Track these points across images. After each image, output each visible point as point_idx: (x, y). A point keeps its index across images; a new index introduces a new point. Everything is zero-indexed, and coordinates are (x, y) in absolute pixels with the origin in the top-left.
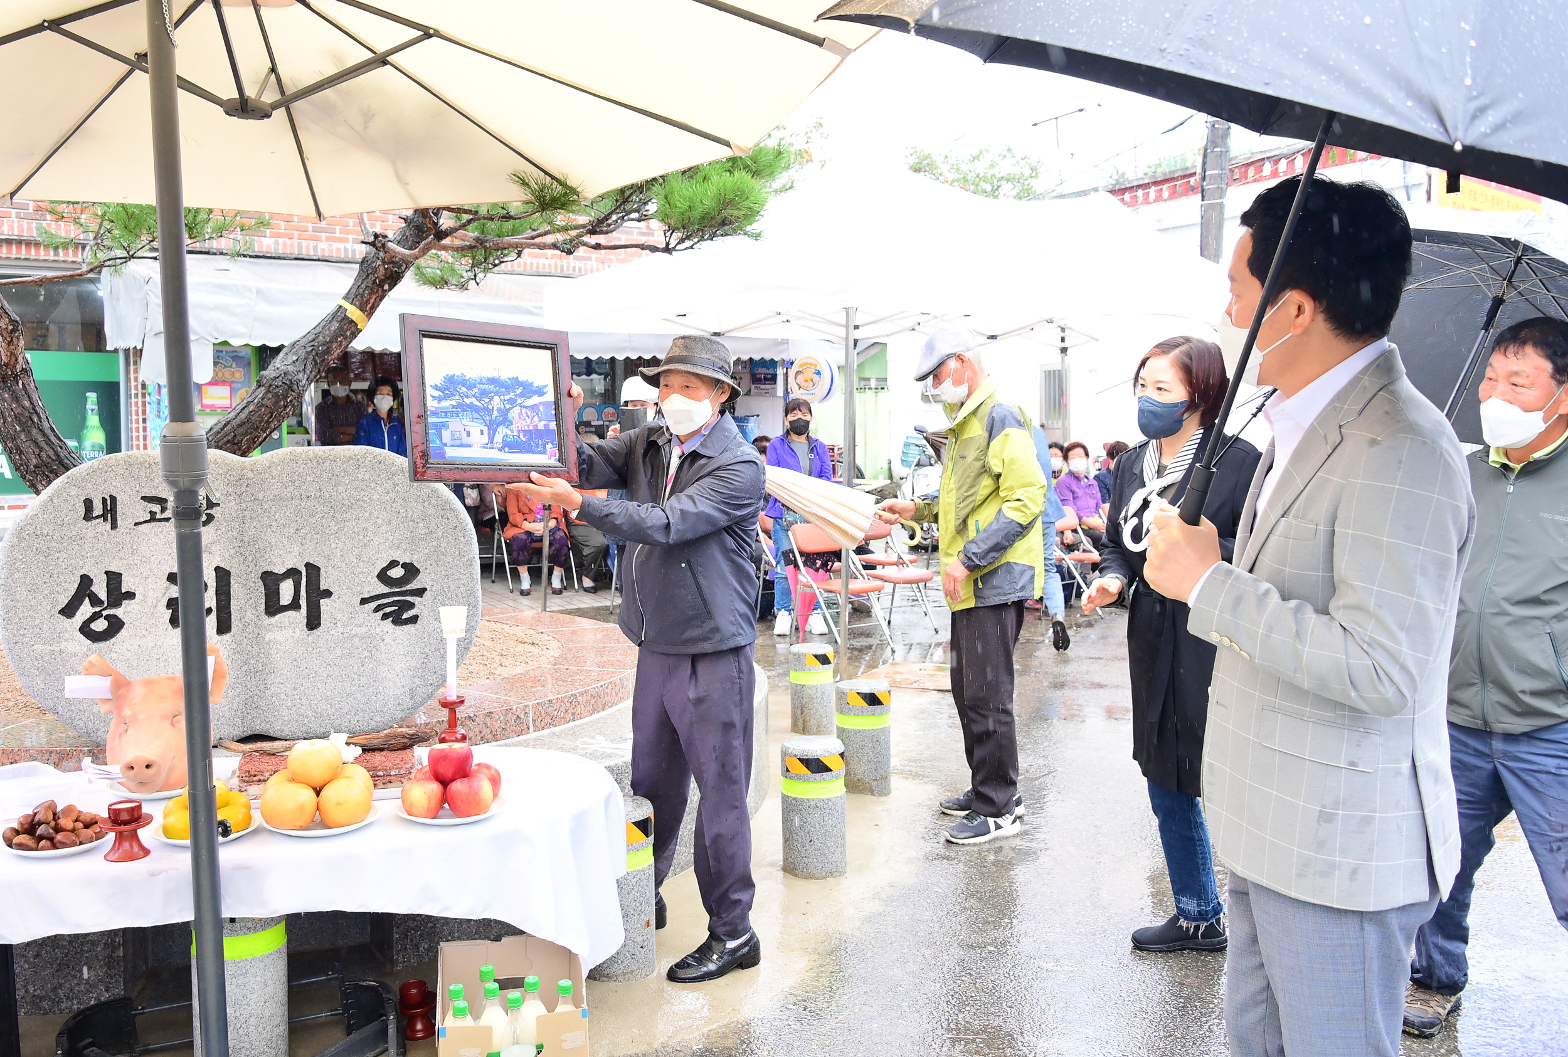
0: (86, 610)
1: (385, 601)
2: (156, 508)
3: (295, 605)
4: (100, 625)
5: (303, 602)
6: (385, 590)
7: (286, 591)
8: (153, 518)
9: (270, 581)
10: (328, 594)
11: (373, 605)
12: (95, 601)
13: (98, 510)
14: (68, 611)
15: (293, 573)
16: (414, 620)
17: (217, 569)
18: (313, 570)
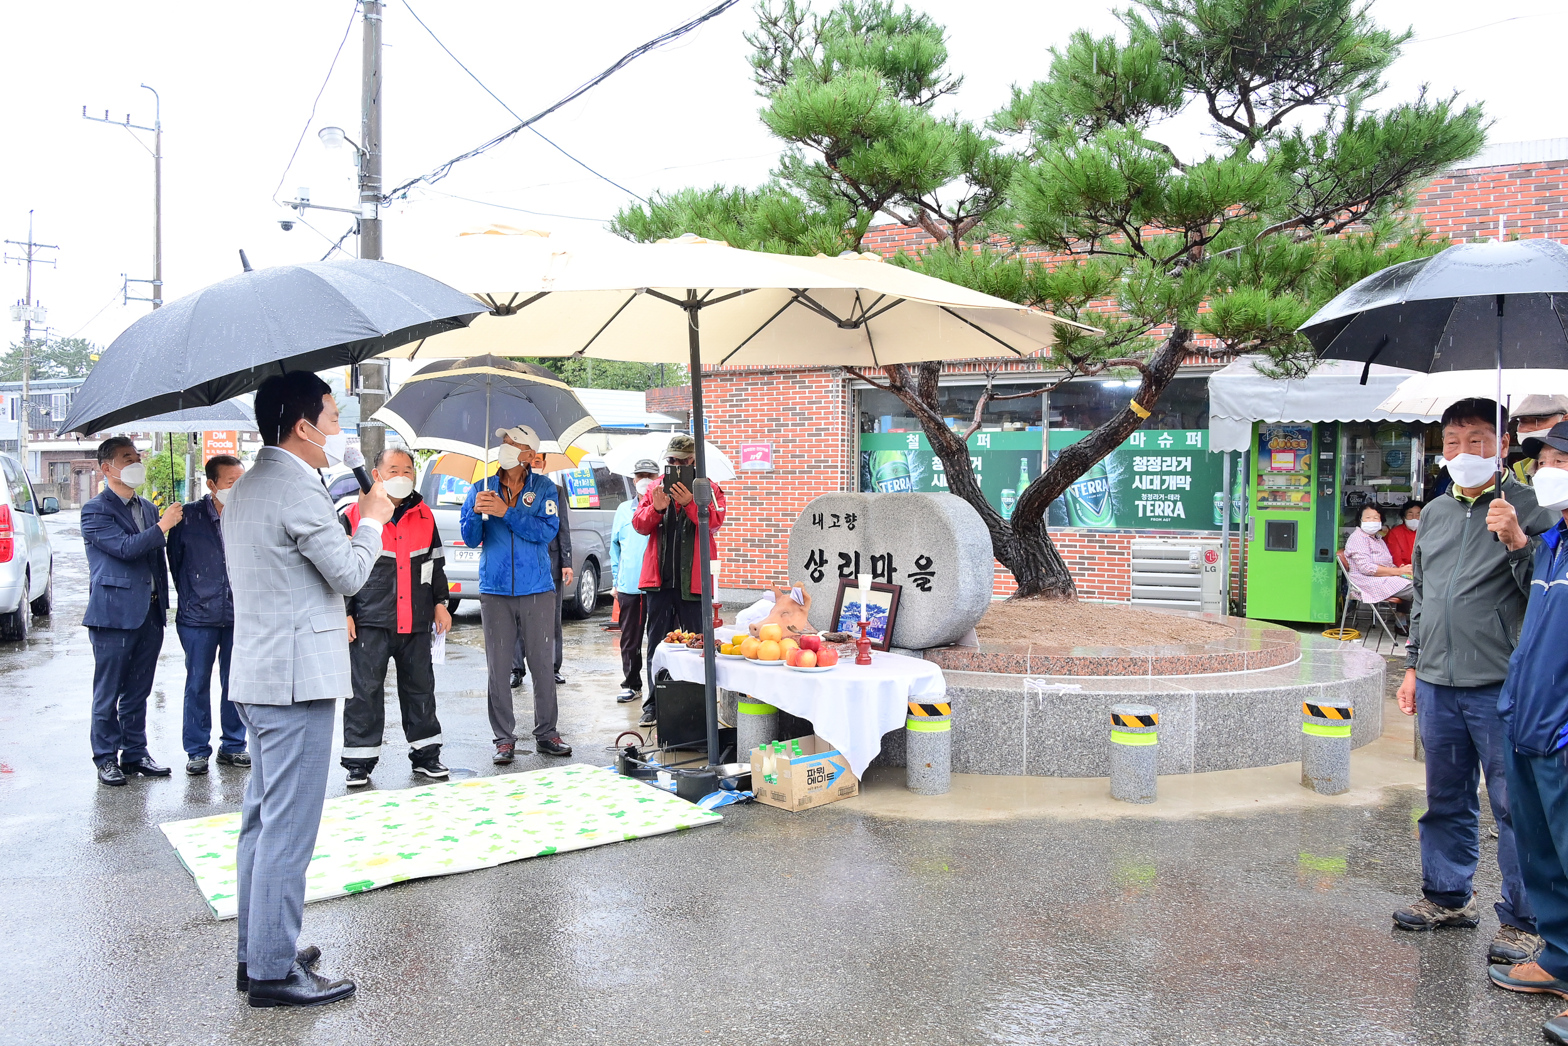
0: (813, 567)
1: (918, 577)
2: (836, 520)
3: (882, 575)
4: (816, 575)
5: (886, 573)
6: (919, 571)
7: (880, 564)
8: (834, 526)
9: (874, 559)
10: (895, 570)
11: (913, 578)
12: (816, 564)
13: (817, 521)
14: (807, 566)
15: (882, 557)
16: (929, 589)
17: (856, 552)
18: (890, 556)
